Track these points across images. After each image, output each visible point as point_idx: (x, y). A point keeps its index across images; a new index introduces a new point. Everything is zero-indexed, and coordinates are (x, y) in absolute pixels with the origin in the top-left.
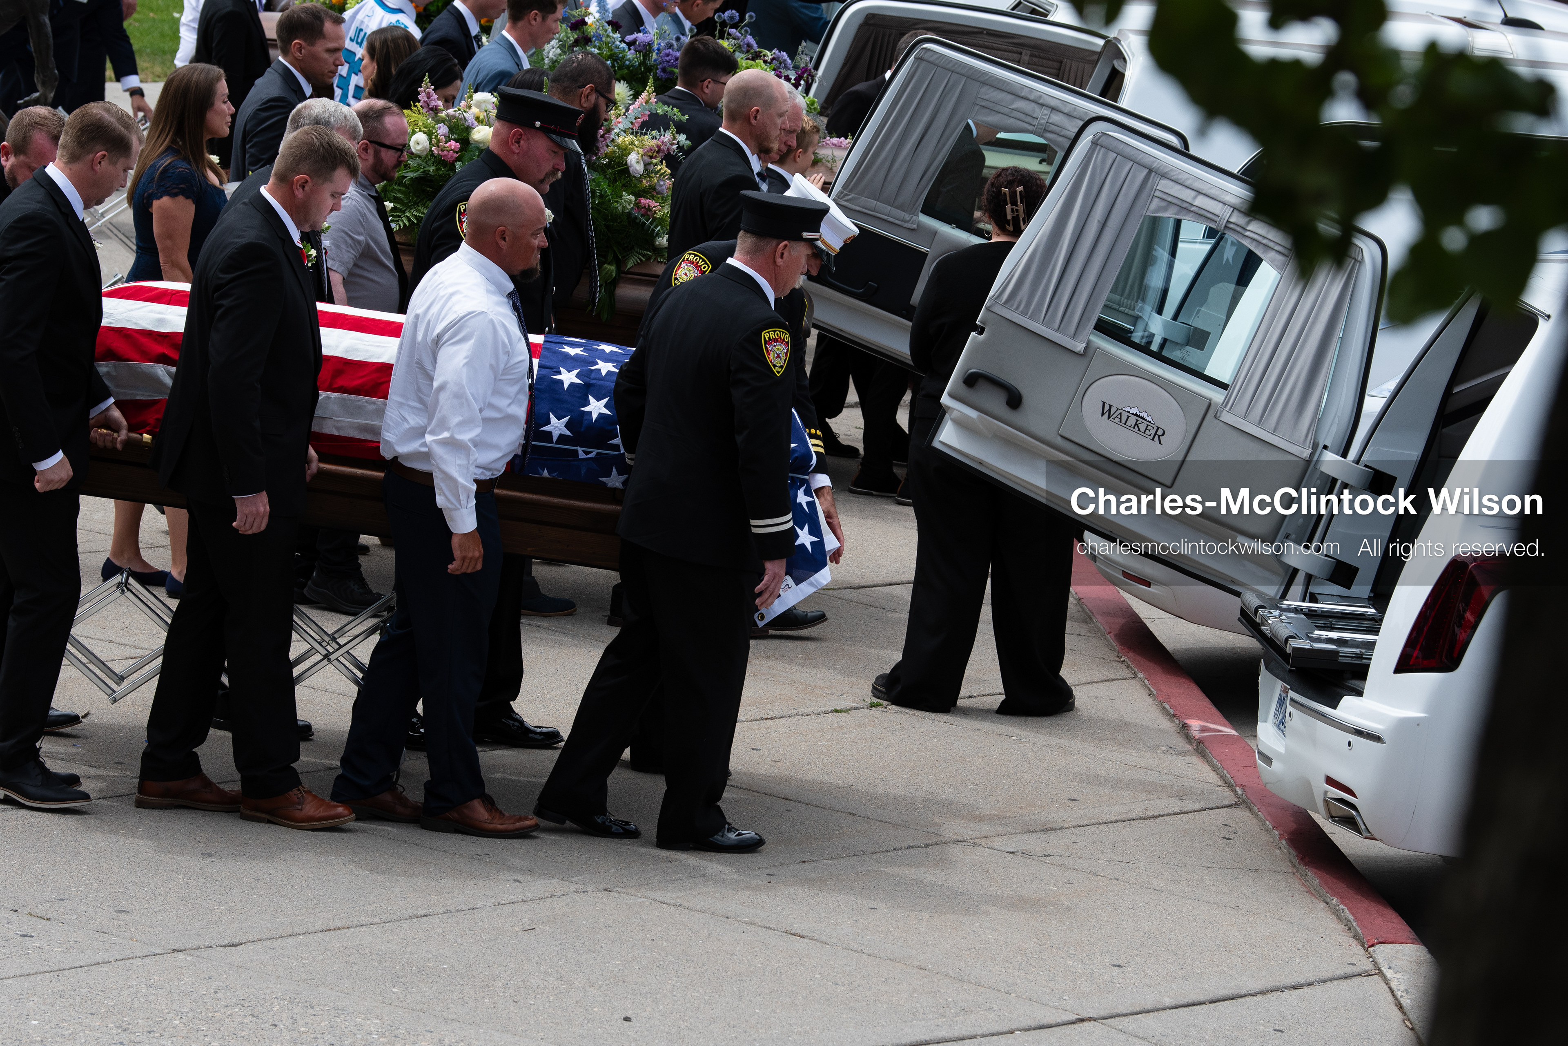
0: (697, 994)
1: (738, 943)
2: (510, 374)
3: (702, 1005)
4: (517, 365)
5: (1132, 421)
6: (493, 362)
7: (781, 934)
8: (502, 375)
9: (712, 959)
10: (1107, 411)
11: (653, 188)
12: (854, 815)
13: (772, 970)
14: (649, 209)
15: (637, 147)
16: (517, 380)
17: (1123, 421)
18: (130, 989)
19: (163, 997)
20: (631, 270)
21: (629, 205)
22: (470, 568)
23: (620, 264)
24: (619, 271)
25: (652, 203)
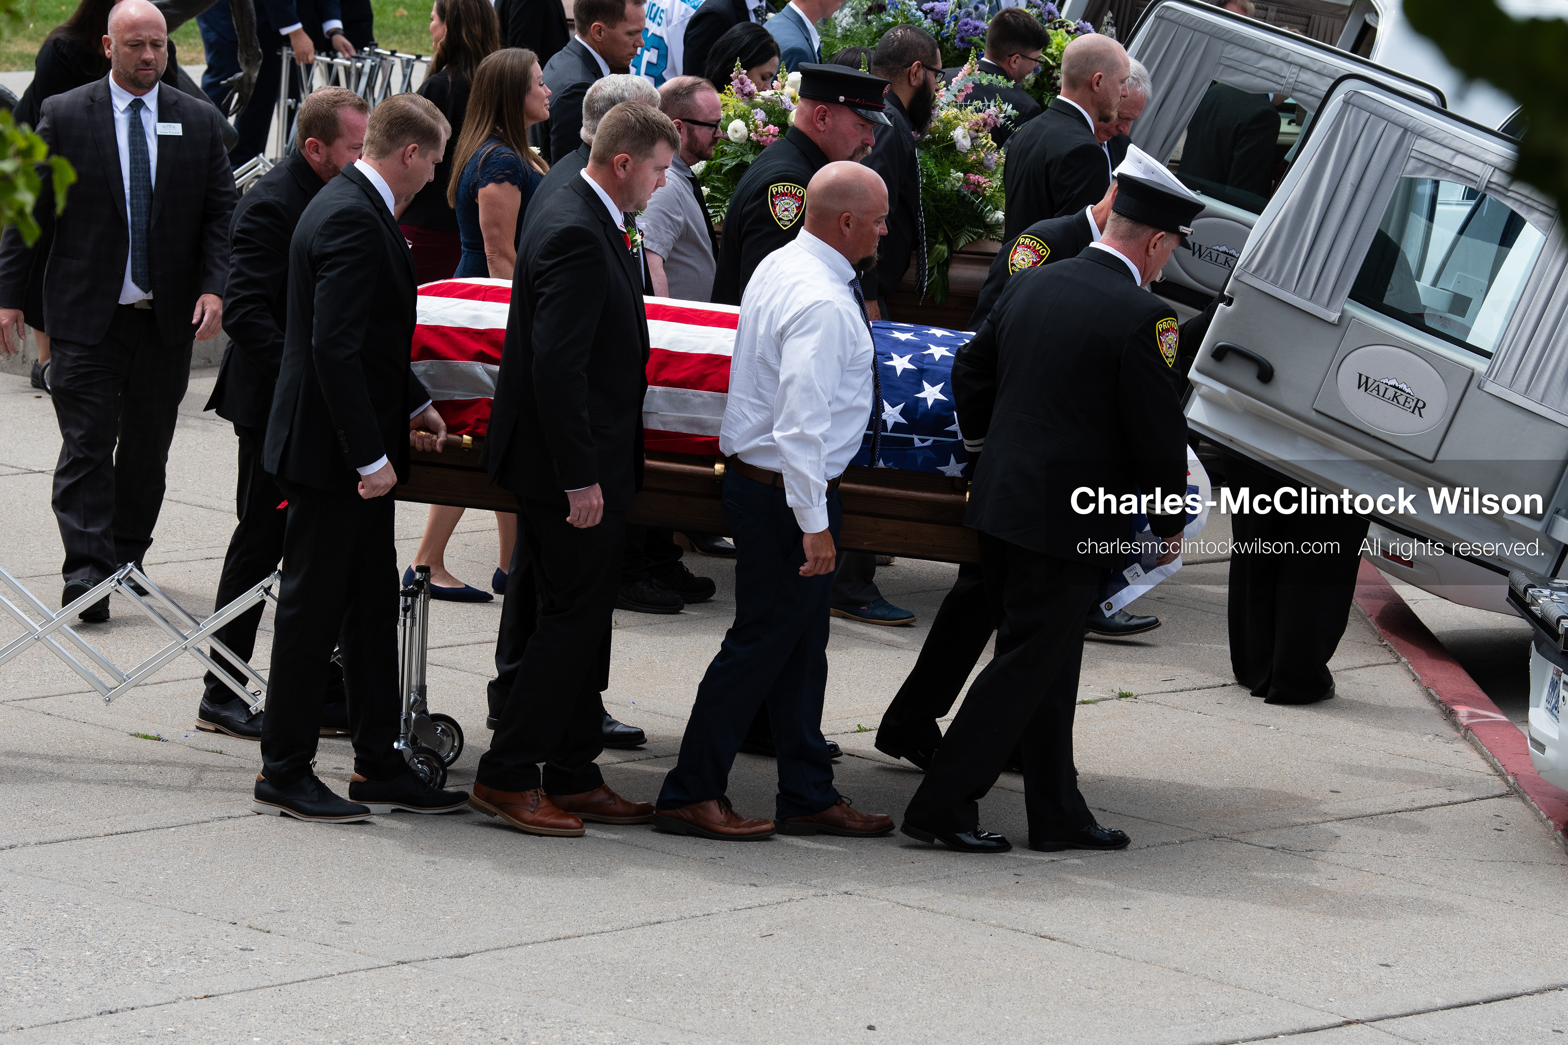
0: (944, 1001)
1: (985, 947)
2: (856, 365)
3: (949, 1012)
4: (863, 356)
5: (1391, 392)
6: (841, 353)
7: (1030, 936)
8: (849, 366)
9: (959, 964)
10: (1364, 383)
11: (981, 163)
12: (1105, 811)
13: (1021, 974)
14: (979, 185)
15: (962, 121)
16: (864, 371)
17: (1381, 393)
18: (354, 1003)
19: (388, 1012)
20: (963, 249)
21: (958, 182)
22: (823, 569)
23: (951, 243)
24: (951, 251)
25: (982, 179)
